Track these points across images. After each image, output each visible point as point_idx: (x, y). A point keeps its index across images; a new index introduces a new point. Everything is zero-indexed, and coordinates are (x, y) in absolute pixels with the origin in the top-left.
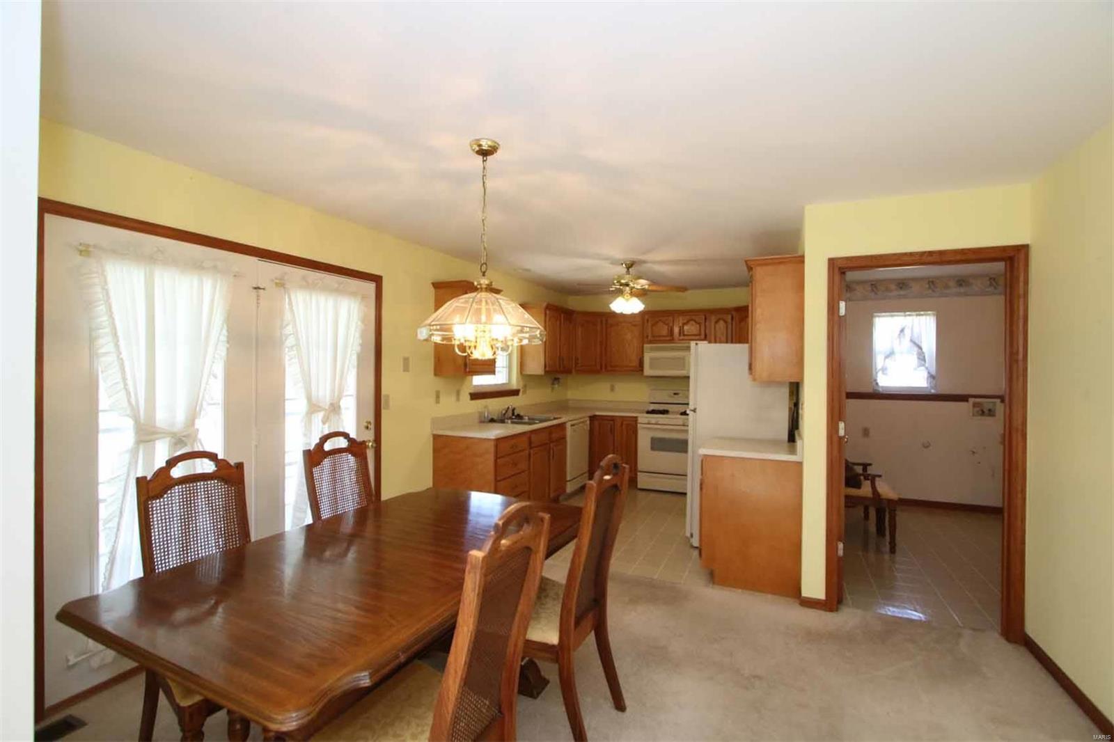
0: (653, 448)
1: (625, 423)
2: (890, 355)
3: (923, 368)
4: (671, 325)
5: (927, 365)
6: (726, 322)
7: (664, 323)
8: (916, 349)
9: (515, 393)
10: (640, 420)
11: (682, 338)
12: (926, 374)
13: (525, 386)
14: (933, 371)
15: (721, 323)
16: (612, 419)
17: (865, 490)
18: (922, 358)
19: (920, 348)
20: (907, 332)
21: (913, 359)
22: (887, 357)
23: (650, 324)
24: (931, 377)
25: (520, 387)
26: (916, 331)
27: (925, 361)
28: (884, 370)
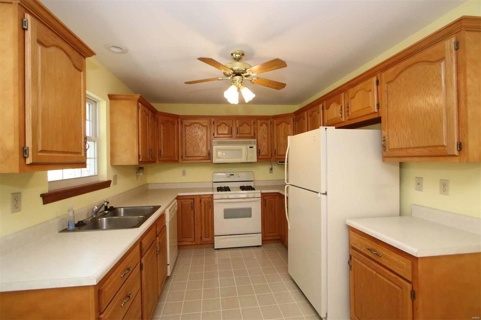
0: (226, 217)
1: (202, 199)
4: (231, 126)
6: (267, 125)
7: (226, 125)
9: (107, 184)
10: (215, 197)
11: (238, 136)
13: (115, 177)
15: (264, 125)
16: (193, 198)
23: (215, 126)
25: (111, 179)
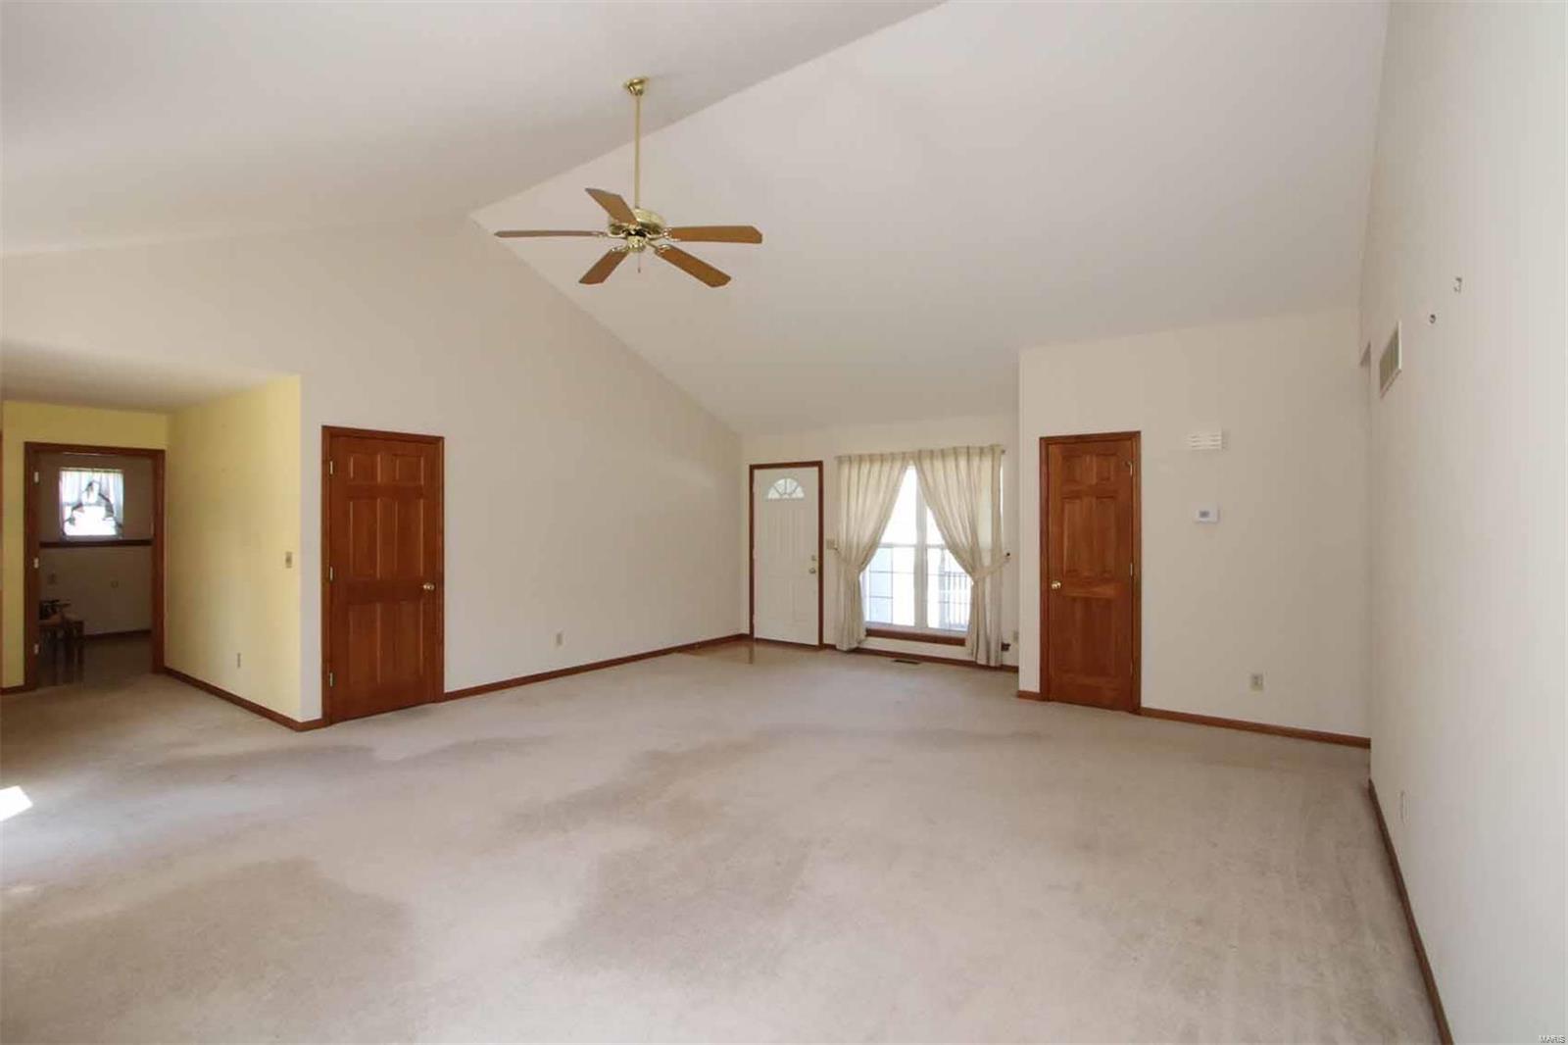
2: (78, 506)
3: (111, 518)
5: (115, 515)
8: (104, 502)
12: (113, 523)
14: (121, 521)
17: (55, 619)
18: (109, 509)
19: (107, 500)
20: (96, 487)
21: (102, 511)
22: (74, 508)
24: (119, 526)
26: (104, 486)
27: (112, 512)
28: (72, 520)
